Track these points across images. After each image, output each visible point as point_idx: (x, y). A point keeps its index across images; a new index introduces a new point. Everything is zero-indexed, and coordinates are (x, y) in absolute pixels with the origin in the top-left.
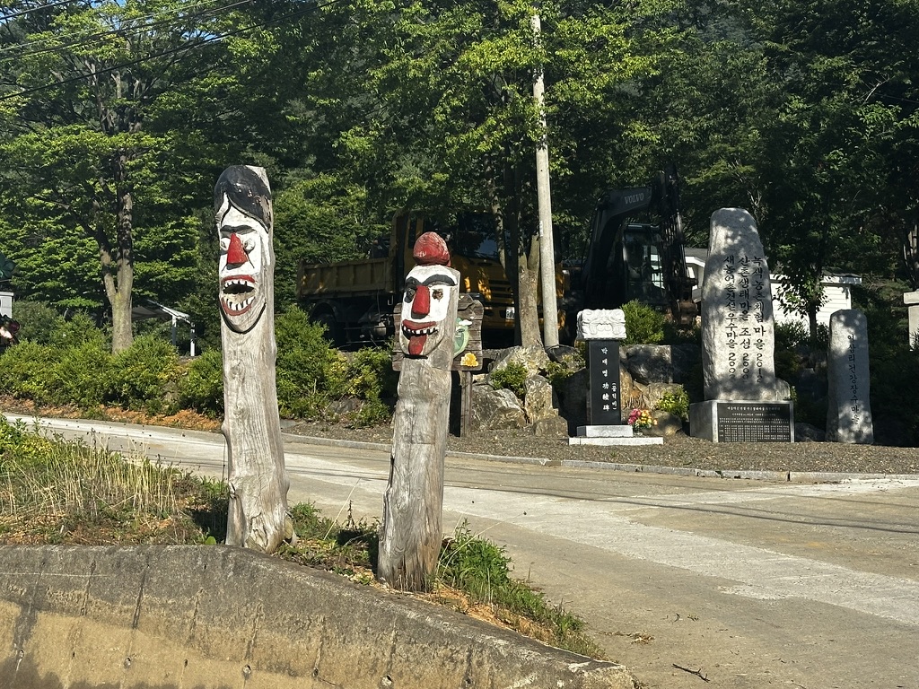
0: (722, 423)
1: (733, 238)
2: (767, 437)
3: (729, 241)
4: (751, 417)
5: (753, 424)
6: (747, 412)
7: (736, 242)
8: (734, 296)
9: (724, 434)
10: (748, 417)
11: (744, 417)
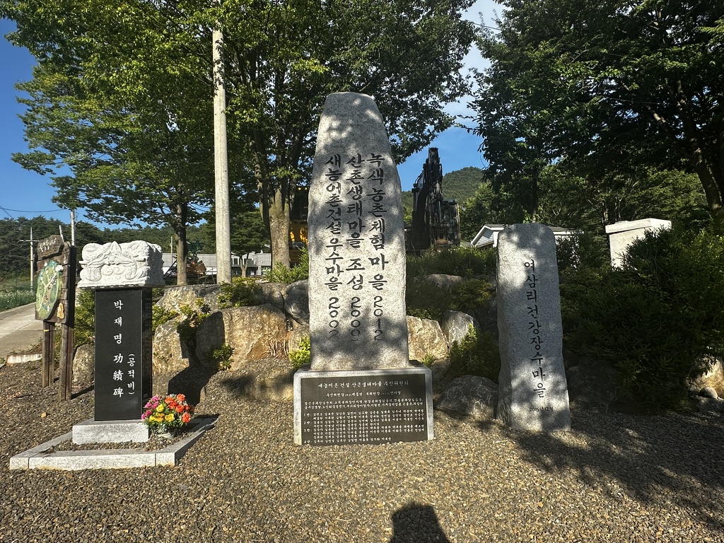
0: (309, 411)
1: (340, 129)
2: (387, 429)
3: (334, 134)
4: (359, 398)
5: (361, 409)
6: (352, 389)
7: (344, 135)
8: (339, 213)
9: (312, 428)
10: (353, 398)
11: (347, 398)
